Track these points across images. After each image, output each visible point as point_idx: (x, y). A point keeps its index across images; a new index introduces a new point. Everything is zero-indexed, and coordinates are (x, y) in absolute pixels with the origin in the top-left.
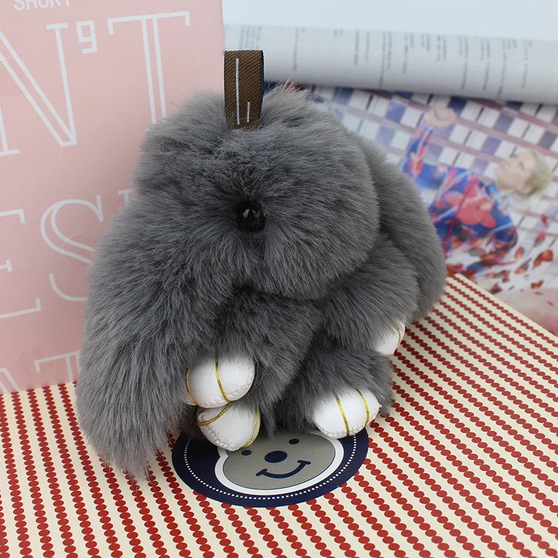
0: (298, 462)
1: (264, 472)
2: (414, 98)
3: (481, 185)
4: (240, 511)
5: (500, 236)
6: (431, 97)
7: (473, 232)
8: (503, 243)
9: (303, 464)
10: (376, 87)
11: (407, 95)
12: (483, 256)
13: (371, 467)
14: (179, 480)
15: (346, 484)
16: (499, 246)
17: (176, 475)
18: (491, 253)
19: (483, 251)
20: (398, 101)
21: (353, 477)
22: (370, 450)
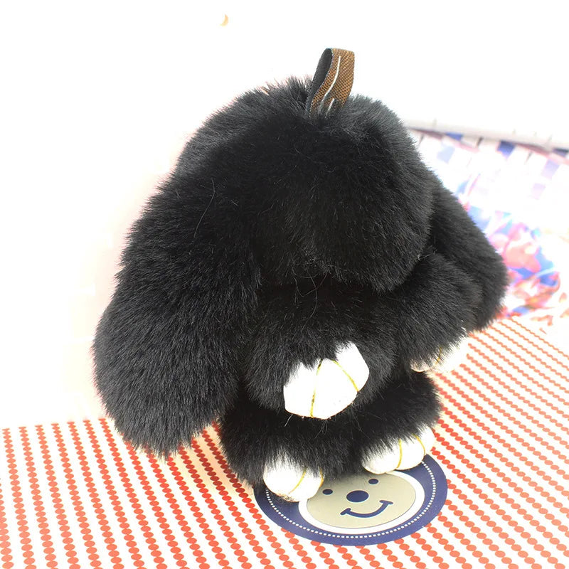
0: (381, 501)
1: (348, 511)
2: (464, 140)
3: (526, 229)
4: (330, 549)
5: (543, 280)
6: (481, 140)
7: (518, 276)
8: (547, 287)
9: (385, 504)
10: (428, 127)
11: (457, 137)
12: (528, 300)
13: (453, 508)
14: (264, 517)
15: (431, 525)
16: (543, 291)
17: (261, 512)
18: (536, 297)
19: (527, 294)
20: (447, 142)
21: (437, 517)
22: (450, 491)
